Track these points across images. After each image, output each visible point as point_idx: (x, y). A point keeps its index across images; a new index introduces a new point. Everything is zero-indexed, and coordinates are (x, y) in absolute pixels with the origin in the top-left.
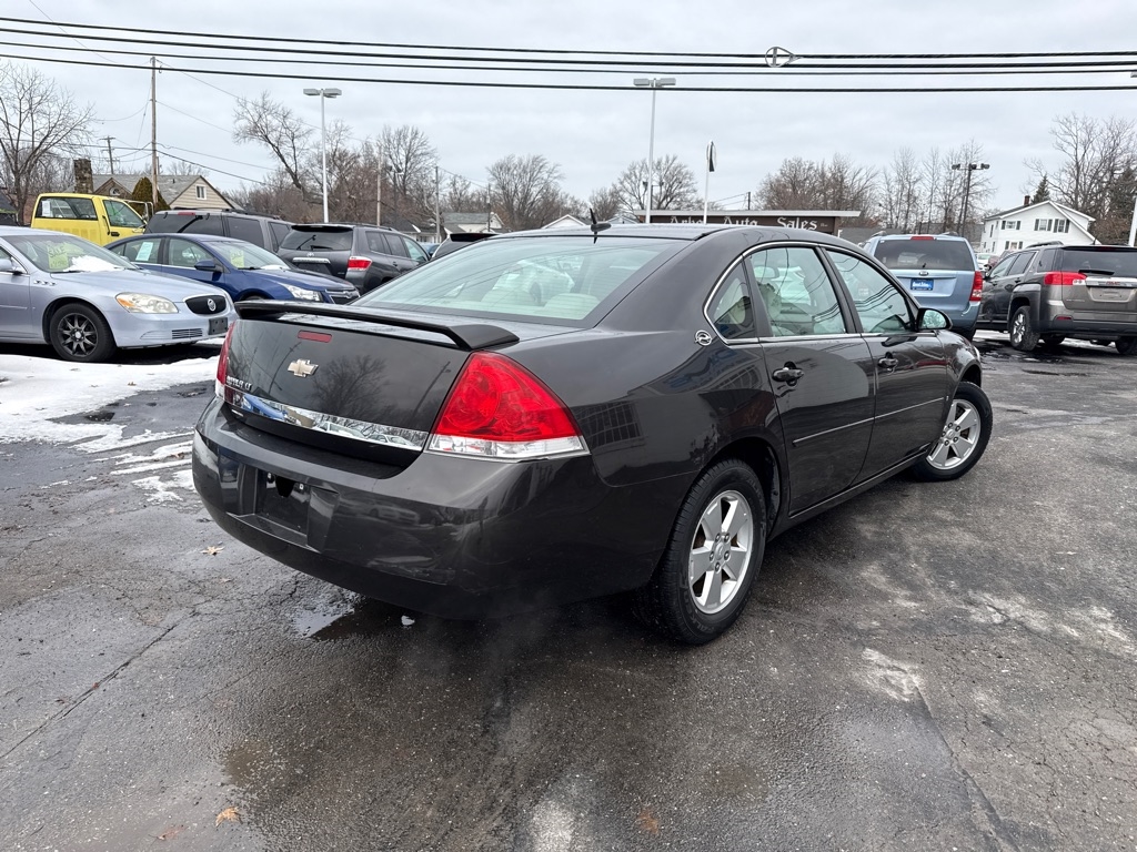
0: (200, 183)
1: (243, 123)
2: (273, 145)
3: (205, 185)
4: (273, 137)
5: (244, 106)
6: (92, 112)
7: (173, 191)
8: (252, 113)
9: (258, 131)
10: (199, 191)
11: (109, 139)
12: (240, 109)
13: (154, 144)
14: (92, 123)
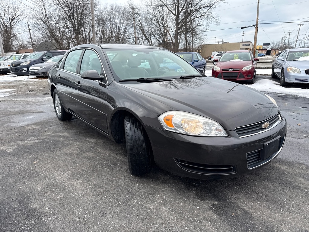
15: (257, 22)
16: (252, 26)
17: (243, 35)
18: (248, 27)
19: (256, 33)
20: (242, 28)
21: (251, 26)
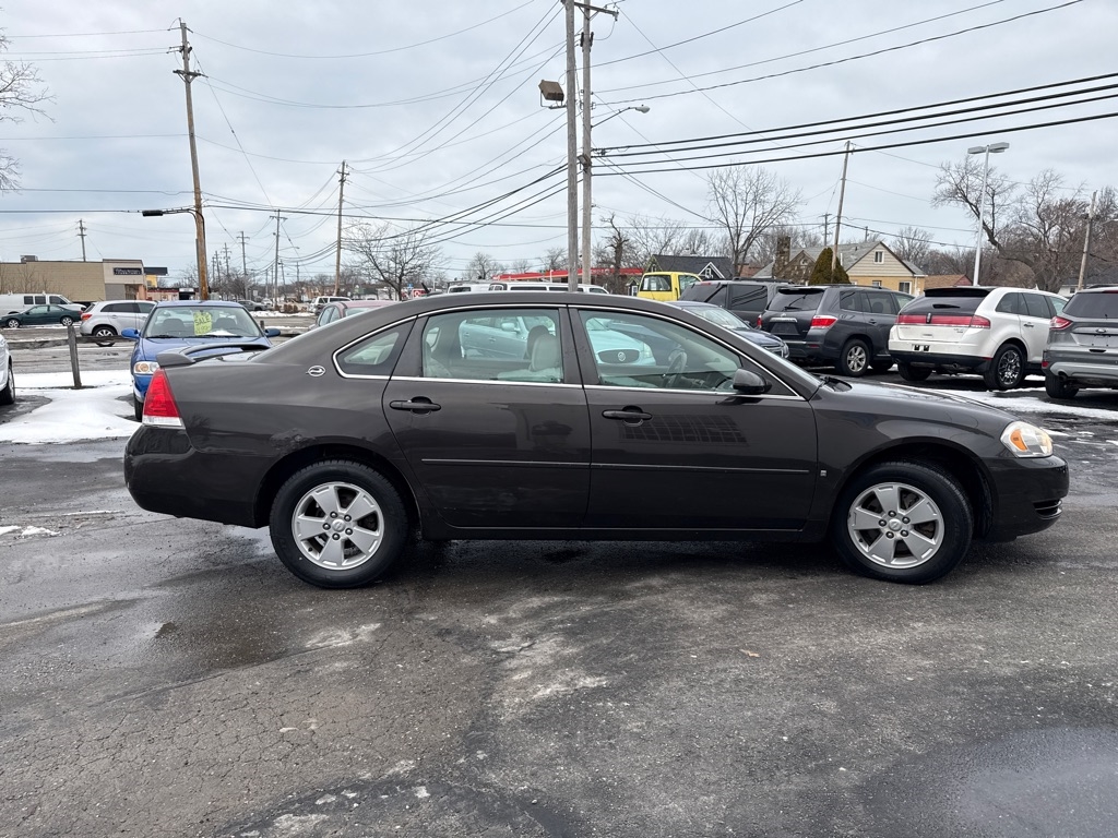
0: (880, 249)
1: (946, 186)
2: (971, 204)
3: (884, 250)
4: (972, 197)
5: (947, 170)
6: (800, 196)
7: (853, 257)
8: (954, 176)
9: (959, 193)
10: (878, 256)
11: (826, 216)
12: (942, 173)
13: (839, 217)
14: (798, 206)
15: (198, 200)
16: (182, 211)
17: (82, 235)
18: (167, 212)
19: (199, 234)
20: (146, 214)
21: (178, 212)
